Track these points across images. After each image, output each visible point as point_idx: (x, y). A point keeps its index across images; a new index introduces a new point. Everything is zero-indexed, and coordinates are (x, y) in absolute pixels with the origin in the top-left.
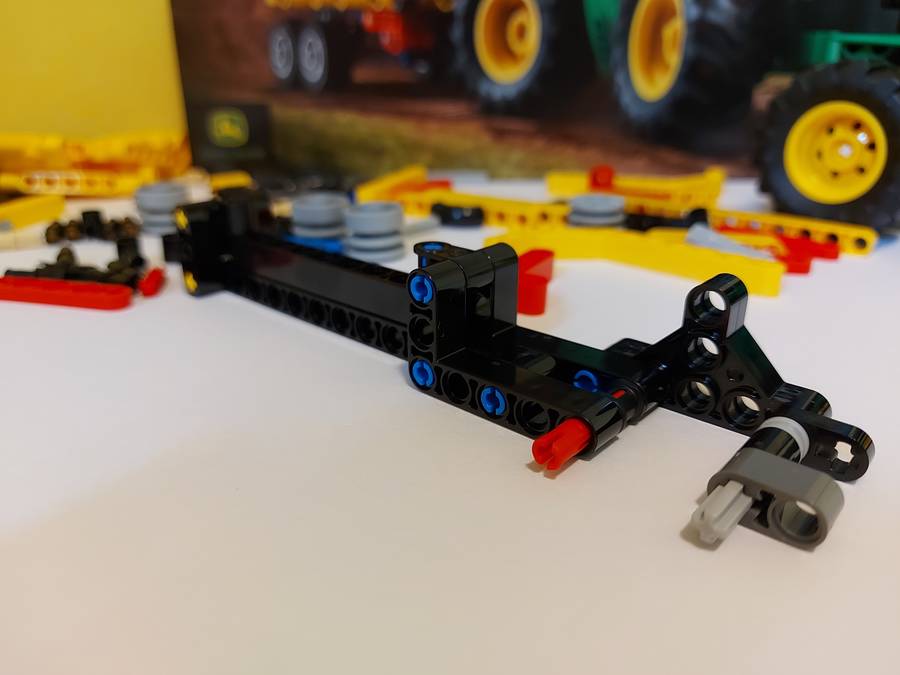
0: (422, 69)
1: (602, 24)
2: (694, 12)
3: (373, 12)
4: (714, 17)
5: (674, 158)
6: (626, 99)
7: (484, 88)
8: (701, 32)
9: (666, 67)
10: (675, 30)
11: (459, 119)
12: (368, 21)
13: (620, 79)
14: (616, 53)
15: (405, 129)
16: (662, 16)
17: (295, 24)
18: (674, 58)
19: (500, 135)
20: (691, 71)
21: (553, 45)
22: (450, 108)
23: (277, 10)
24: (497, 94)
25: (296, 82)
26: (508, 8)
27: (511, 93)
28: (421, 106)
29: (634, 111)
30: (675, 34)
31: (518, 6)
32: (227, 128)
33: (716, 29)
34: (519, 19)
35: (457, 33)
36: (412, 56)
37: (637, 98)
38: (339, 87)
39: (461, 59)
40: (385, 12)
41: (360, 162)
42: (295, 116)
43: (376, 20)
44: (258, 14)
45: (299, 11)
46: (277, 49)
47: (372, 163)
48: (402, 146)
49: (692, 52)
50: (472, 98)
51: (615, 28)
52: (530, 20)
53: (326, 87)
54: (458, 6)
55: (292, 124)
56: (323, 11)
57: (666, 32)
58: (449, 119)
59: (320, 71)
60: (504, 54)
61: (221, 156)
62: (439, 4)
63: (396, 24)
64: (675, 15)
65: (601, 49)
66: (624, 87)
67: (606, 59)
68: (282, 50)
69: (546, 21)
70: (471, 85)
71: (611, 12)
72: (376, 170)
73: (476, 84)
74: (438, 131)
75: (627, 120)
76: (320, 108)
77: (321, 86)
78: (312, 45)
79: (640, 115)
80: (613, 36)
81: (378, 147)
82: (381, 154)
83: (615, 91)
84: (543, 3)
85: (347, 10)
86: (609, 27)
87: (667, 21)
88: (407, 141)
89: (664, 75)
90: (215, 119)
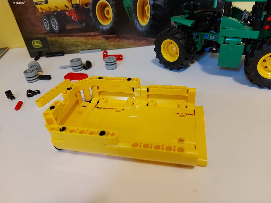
1: (128, 8)
2: (152, 2)
3: (68, 11)
4: (157, 3)
6: (138, 26)
8: (154, 7)
10: (148, 7)
11: (96, 36)
12: (67, 13)
14: (133, 15)
15: (83, 39)
16: (144, 4)
17: (49, 15)
18: (149, 15)
19: (107, 39)
20: (153, 17)
21: (116, 14)
22: (93, 34)
23: (42, 13)
24: (104, 29)
25: (52, 31)
26: (104, 6)
27: (108, 28)
28: (85, 34)
29: (140, 29)
31: (106, 6)
32: (37, 44)
33: (159, 5)
34: (107, 9)
35: (91, 14)
36: (81, 22)
39: (93, 20)
40: (70, 10)
41: (73, 48)
42: (53, 39)
43: (69, 13)
44: (38, 14)
45: (48, 12)
46: (45, 23)
47: (76, 48)
48: (82, 43)
49: (153, 12)
50: (98, 30)
51: (132, 9)
52: (110, 9)
53: (59, 30)
54: (90, 7)
55: (53, 41)
56: (54, 12)
57: (146, 8)
58: (93, 36)
59: (57, 27)
60: (105, 18)
61: (36, 50)
62: (85, 6)
63: (74, 13)
64: (148, 4)
65: (130, 14)
66: (137, 23)
67: (131, 16)
68: (45, 22)
69: (113, 9)
70: (98, 27)
71: (131, 5)
72: (77, 50)
73: (99, 26)
74: (91, 39)
75: (139, 31)
76: (59, 36)
77: (58, 31)
78: (53, 21)
79: (142, 30)
80: (132, 11)
81: (76, 44)
82: (77, 46)
83: (136, 24)
84: (112, 5)
85: (61, 10)
86: (131, 8)
87: (146, 6)
88: (83, 42)
89: (147, 19)
90: (32, 41)
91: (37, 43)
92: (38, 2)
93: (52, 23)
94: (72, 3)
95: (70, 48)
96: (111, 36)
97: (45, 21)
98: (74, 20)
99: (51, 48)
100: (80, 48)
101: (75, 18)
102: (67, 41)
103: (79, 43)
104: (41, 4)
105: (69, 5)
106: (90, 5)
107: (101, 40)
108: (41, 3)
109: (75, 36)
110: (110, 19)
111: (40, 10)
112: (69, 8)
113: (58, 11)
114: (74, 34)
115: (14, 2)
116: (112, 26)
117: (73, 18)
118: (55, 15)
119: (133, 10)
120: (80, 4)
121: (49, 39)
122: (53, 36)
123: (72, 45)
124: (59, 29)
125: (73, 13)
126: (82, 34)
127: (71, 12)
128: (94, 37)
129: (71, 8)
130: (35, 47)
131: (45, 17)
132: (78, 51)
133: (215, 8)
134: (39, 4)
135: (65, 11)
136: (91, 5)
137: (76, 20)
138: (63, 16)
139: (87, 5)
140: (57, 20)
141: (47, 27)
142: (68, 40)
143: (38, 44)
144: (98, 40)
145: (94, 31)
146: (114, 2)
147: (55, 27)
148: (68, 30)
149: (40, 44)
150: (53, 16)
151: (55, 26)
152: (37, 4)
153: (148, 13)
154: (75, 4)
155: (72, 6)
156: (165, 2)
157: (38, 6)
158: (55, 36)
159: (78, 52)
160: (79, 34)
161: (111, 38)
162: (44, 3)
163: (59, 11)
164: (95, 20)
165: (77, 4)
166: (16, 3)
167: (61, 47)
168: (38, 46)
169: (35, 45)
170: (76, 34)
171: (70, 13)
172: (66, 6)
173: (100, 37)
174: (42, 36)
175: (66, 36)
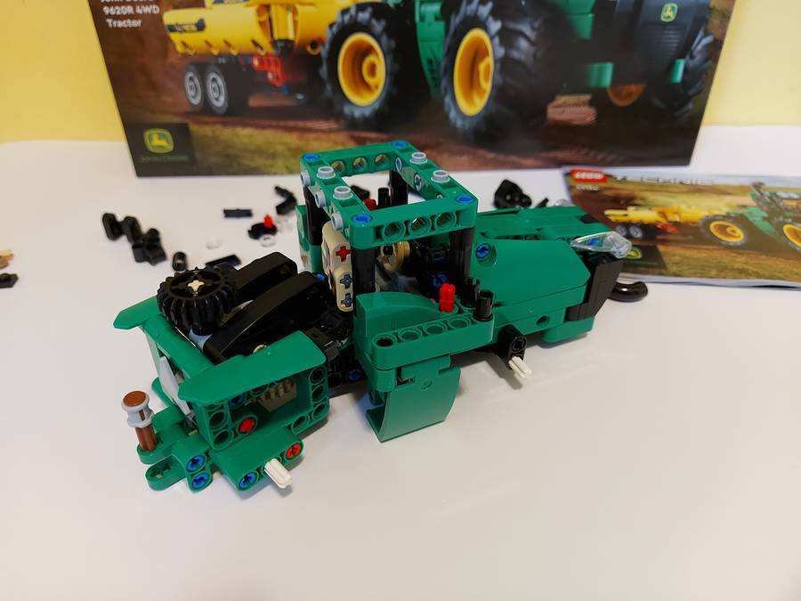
0: (300, 97)
1: (430, 62)
2: (501, 52)
3: (259, 56)
4: (515, 54)
5: (491, 155)
6: (453, 114)
7: (347, 110)
8: (505, 65)
9: (482, 92)
10: (487, 65)
11: (330, 131)
12: (256, 62)
13: (448, 100)
14: (444, 83)
15: (292, 139)
16: (477, 54)
17: (202, 64)
18: (487, 86)
20: (499, 93)
21: (394, 78)
22: (324, 126)
23: (185, 56)
24: (357, 114)
25: (206, 109)
26: (362, 52)
27: (367, 113)
28: (301, 124)
29: (459, 123)
30: (488, 68)
31: (369, 50)
32: (159, 141)
33: (519, 63)
34: (370, 59)
35: (324, 71)
36: (292, 90)
37: (461, 114)
38: (237, 112)
39: (329, 88)
40: (267, 54)
41: (259, 162)
42: (207, 131)
43: (261, 62)
44: (172, 59)
45: (202, 55)
46: (188, 84)
47: (268, 162)
48: (289, 149)
49: (500, 80)
50: (339, 116)
51: (443, 64)
52: (379, 60)
53: (227, 109)
54: (323, 51)
55: (206, 136)
56: (220, 55)
57: (482, 67)
58: (323, 131)
59: (222, 99)
60: (361, 84)
61: (155, 159)
62: (309, 49)
63: (276, 64)
64: (488, 54)
65: (434, 79)
66: (452, 106)
67: (438, 86)
68: (191, 83)
69: (388, 61)
70: (338, 107)
71: (440, 53)
72: (272, 166)
73: (342, 106)
74: (315, 139)
75: (455, 129)
76: (225, 124)
77: (224, 110)
78: (214, 80)
79: (463, 125)
80: (442, 71)
81: (271, 151)
82: (274, 156)
83: (446, 108)
84: (385, 48)
85: (239, 54)
86: (438, 64)
87: (482, 59)
88: (293, 146)
89: (481, 97)
90: (147, 134)
91: (160, 138)
92: (177, 25)
93: (210, 86)
94: (272, 35)
95: (252, 160)
96: (373, 135)
97: (191, 79)
98: (274, 86)
99: (198, 155)
100: (280, 163)
101: (278, 78)
102: (246, 140)
103: (280, 148)
104: (185, 31)
105: (264, 41)
106: (323, 45)
107: (343, 144)
108: (186, 28)
109: (270, 127)
110: (377, 87)
111: (180, 48)
112: (262, 48)
113: (229, 56)
114: (267, 122)
115: (109, 21)
116: (379, 110)
117: (270, 76)
118: (220, 66)
119: (446, 69)
120: (297, 41)
121: (195, 129)
122: (206, 124)
123: (260, 152)
124: (227, 105)
125: (273, 63)
126: (291, 123)
127: (268, 61)
128: (323, 136)
129: (267, 48)
130: (151, 149)
131: (192, 67)
132: (274, 170)
133: (677, 84)
134: (180, 32)
135: (252, 55)
136: (327, 46)
137: (278, 84)
138: (244, 70)
139: (314, 44)
140: (226, 80)
141: (193, 97)
142: (251, 136)
143: (163, 143)
144: (336, 143)
145: (327, 119)
146: (393, 44)
147: (217, 99)
148: (253, 108)
149: (167, 142)
150: (216, 69)
151: (216, 95)
152: (172, 29)
153: (486, 79)
154: (280, 40)
155: (274, 43)
156: (539, 55)
157: (175, 37)
158: (214, 123)
159: (275, 174)
160: (282, 123)
161: (372, 140)
162: (194, 28)
163: (236, 57)
164: (333, 90)
165: (287, 41)
166: (115, 23)
167: (228, 156)
168: (161, 147)
169: (153, 144)
170: (274, 123)
171: (266, 62)
172: (255, 43)
173: (341, 137)
174: (176, 120)
175: (245, 125)
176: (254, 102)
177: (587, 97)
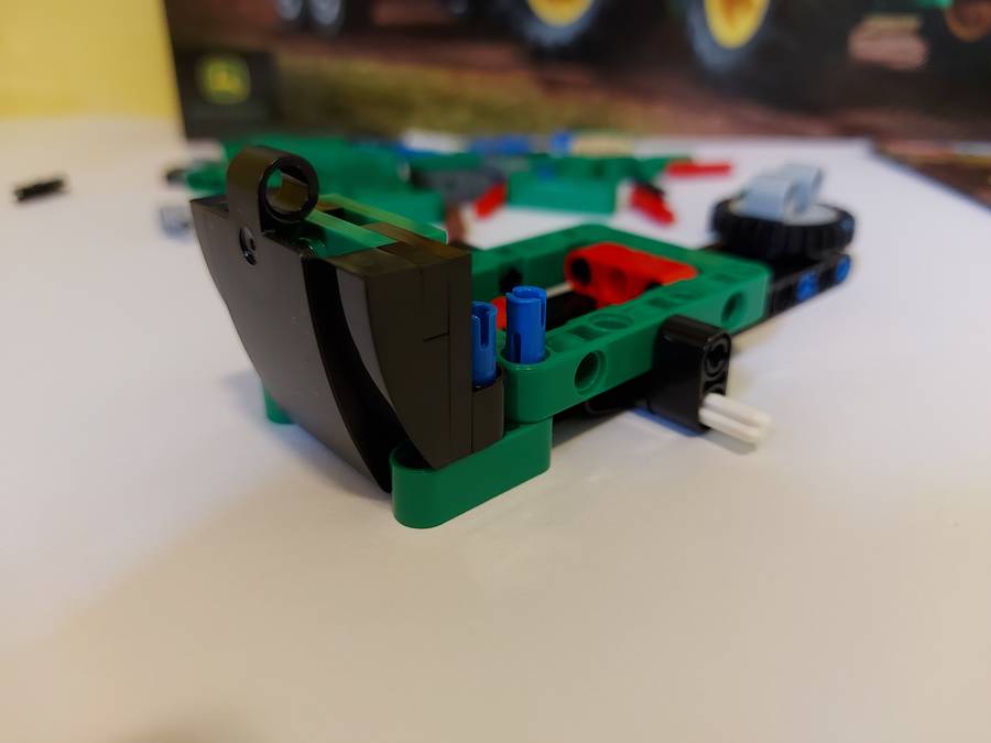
0: (458, 8)
5: (756, 115)
7: (533, 32)
9: (749, 6)
13: (694, 20)
19: (551, 86)
22: (491, 56)
24: (549, 38)
25: (305, 25)
29: (710, 58)
37: (714, 44)
38: (358, 25)
50: (518, 39)
61: (213, 114)
66: (699, 30)
73: (521, 23)
74: (479, 82)
75: (705, 68)
81: (404, 99)
83: (689, 34)
88: (442, 92)
89: (748, 16)
91: (228, 79)
103: (420, 96)
121: (285, 59)
124: (340, 21)
128: (491, 76)
130: (213, 98)
143: (234, 86)
148: (382, 26)
149: (241, 84)
168: (229, 93)
169: (217, 87)
174: (250, 42)
176: (385, 14)
177: (911, 23)
